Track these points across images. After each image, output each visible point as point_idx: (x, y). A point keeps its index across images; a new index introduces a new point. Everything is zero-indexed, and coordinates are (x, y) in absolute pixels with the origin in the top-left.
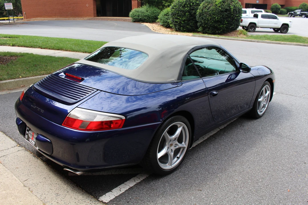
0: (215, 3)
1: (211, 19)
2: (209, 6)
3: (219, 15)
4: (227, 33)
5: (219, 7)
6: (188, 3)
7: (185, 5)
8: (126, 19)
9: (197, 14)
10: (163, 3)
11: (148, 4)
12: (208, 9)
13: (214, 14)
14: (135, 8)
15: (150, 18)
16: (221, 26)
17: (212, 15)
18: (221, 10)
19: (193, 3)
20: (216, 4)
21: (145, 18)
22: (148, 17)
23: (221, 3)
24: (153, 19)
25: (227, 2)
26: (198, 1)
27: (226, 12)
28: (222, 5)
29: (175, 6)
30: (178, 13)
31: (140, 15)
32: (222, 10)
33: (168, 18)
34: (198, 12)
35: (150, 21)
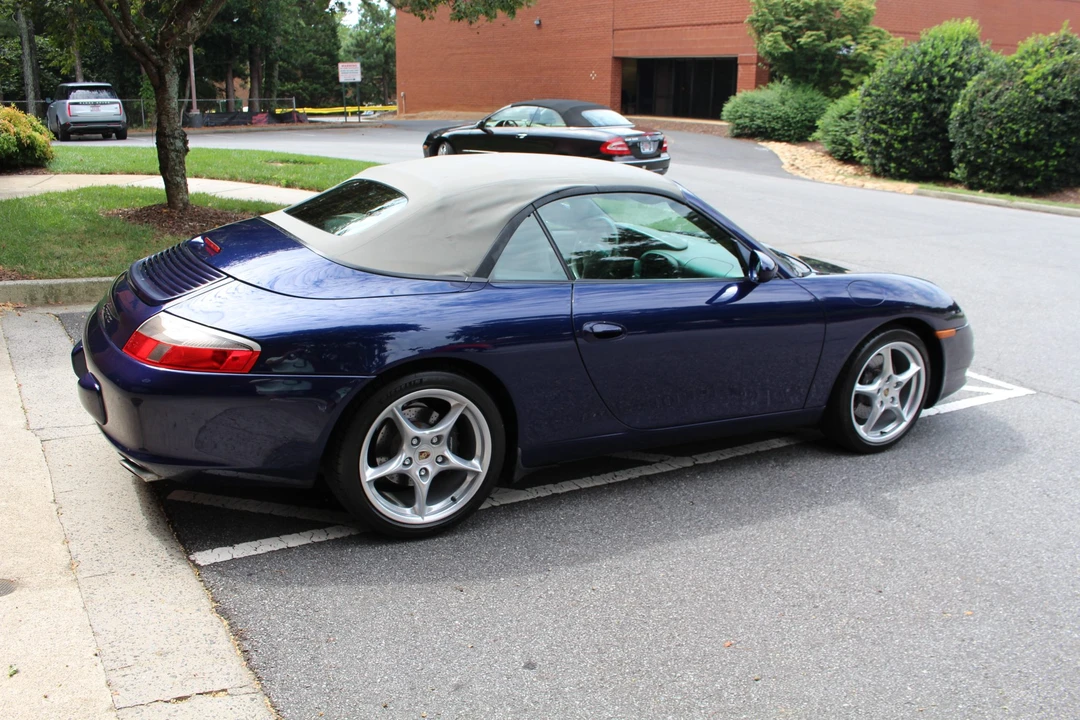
0: (1022, 78)
1: (1000, 137)
2: (999, 87)
3: (1032, 121)
4: (1061, 191)
5: (1037, 92)
6: (921, 78)
7: (910, 84)
8: (713, 126)
9: (951, 117)
10: (842, 74)
11: (789, 77)
12: (992, 98)
13: (1012, 120)
14: (744, 91)
15: (790, 125)
16: (1038, 163)
17: (1007, 123)
18: (1042, 103)
19: (942, 79)
20: (1024, 83)
21: (773, 124)
22: (786, 122)
23: (1045, 79)
24: (799, 132)
25: (1072, 73)
26: (960, 70)
27: (1062, 111)
28: (1049, 85)
29: (876, 87)
30: (884, 112)
31: (759, 115)
32: (1046, 106)
33: (852, 127)
34: (956, 108)
35: (789, 136)
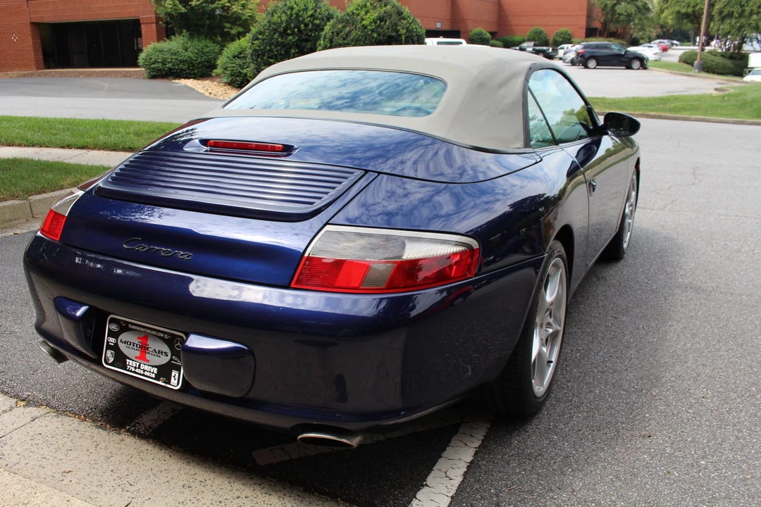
0: (361, 23)
2: (348, 29)
5: (372, 31)
6: (292, 25)
7: (285, 29)
8: (129, 72)
10: (225, 27)
11: (187, 31)
12: (344, 36)
14: (152, 43)
15: (194, 66)
18: (376, 38)
19: (306, 25)
20: (363, 25)
21: (181, 66)
22: (190, 63)
23: (375, 23)
24: (203, 70)
25: (390, 19)
26: (317, 19)
28: (378, 27)
29: (261, 33)
30: (270, 50)
31: (169, 60)
33: (244, 63)
34: (320, 45)
35: (194, 74)
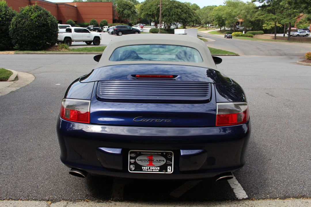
1: (28, 35)
2: (24, 20)
3: (36, 30)
4: (47, 49)
5: (36, 21)
9: (9, 30)
12: (22, 24)
13: (31, 30)
16: (40, 42)
17: (29, 31)
19: (2, 18)
20: (31, 19)
27: (44, 27)
32: (39, 26)
